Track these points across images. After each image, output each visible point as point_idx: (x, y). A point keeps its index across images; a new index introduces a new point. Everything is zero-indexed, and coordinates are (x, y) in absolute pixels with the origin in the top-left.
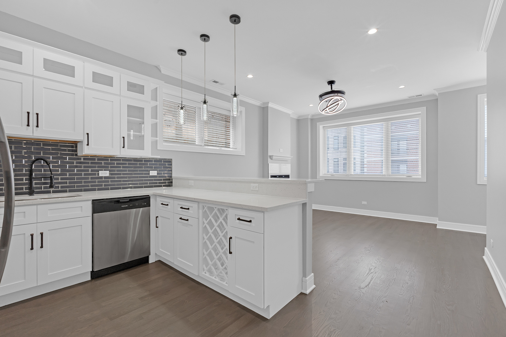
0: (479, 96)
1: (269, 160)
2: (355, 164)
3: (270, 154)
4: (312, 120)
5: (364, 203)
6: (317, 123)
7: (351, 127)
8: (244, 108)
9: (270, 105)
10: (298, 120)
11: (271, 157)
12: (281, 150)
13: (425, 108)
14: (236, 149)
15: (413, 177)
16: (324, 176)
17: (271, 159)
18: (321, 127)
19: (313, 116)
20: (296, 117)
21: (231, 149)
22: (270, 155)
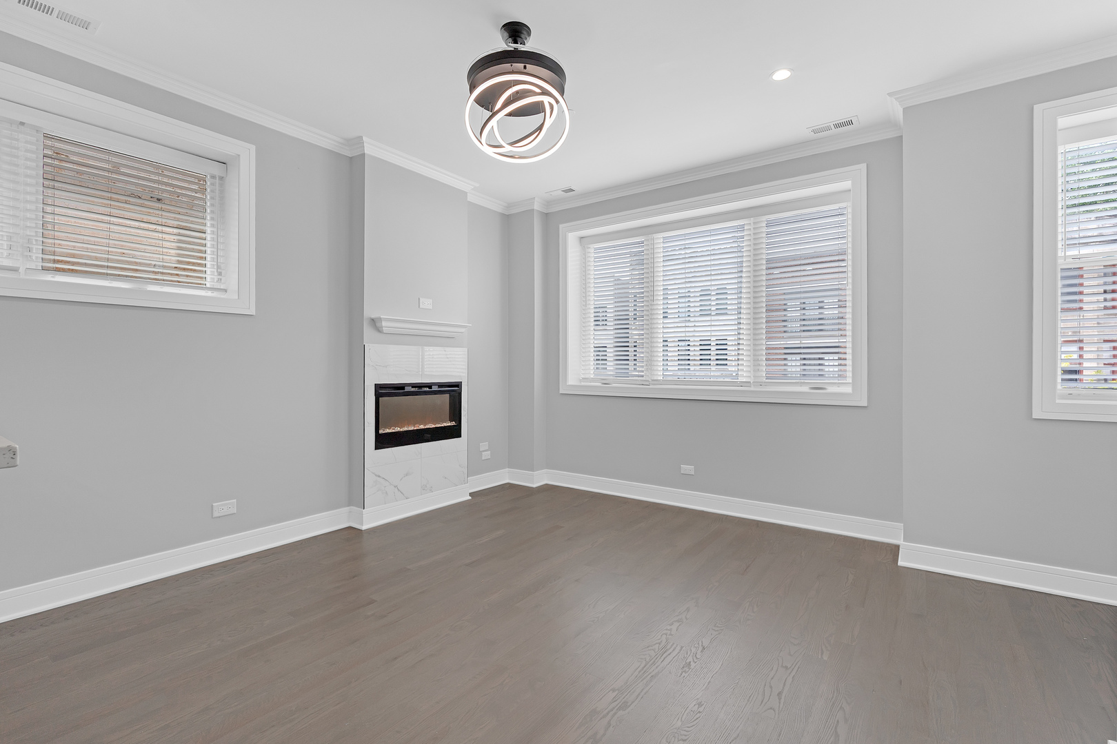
0: (1038, 108)
1: (368, 332)
2: (666, 344)
3: (369, 311)
4: (546, 217)
5: (688, 469)
6: (561, 226)
7: (656, 236)
8: (253, 148)
9: (371, 148)
10: (509, 216)
11: (374, 322)
12: (426, 303)
13: (863, 166)
14: (226, 291)
15: (831, 389)
16: (583, 384)
17: (379, 330)
18: (571, 238)
19: (548, 203)
20: (497, 207)
21: (209, 294)
22: (373, 317)
